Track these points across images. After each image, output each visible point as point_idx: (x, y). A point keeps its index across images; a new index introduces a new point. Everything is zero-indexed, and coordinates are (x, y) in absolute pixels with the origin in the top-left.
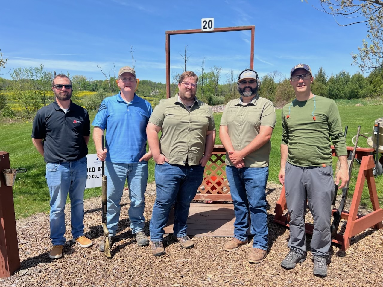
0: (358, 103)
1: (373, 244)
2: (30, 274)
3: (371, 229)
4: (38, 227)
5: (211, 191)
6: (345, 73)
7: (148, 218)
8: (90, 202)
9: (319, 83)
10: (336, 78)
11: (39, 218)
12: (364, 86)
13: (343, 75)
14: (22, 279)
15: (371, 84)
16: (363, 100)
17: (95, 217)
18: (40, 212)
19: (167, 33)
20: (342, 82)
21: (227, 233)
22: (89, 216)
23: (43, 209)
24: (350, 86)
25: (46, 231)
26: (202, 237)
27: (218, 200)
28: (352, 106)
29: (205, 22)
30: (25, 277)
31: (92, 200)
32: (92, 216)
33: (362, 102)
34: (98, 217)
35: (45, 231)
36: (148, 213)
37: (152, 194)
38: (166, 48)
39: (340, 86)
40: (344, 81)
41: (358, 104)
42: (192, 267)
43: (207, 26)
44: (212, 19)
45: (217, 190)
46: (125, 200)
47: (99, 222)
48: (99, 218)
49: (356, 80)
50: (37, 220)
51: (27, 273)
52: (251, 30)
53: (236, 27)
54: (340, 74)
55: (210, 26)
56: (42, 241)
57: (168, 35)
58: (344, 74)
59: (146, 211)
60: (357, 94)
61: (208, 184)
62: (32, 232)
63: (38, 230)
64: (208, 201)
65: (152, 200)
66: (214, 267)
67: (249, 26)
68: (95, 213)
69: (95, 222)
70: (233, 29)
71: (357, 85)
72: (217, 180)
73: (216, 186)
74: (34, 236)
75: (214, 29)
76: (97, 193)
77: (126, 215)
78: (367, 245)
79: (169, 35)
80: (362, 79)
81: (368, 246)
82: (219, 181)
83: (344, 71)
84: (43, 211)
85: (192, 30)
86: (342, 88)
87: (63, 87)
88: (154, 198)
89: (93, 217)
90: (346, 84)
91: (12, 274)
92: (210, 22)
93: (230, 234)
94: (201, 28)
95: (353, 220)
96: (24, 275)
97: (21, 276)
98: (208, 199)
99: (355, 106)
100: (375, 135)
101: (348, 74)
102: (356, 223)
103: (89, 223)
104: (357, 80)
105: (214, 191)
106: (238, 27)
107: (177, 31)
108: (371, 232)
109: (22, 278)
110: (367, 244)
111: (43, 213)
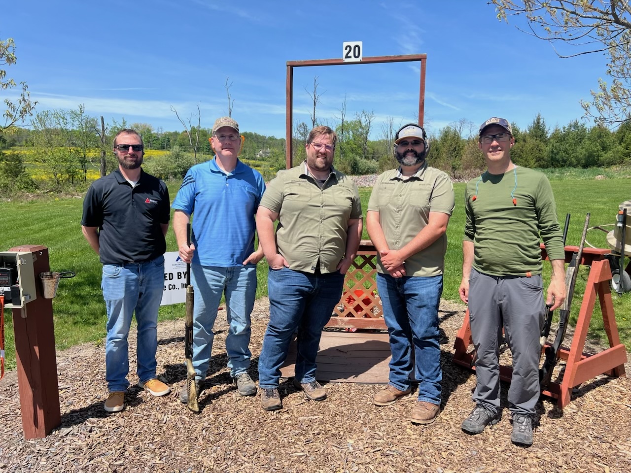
0: (599, 174)
1: (608, 399)
2: (75, 434)
3: (606, 377)
4: (85, 364)
5: (354, 313)
6: (579, 124)
7: (256, 353)
8: (163, 328)
9: (534, 141)
10: (563, 132)
11: (83, 351)
12: (610, 145)
13: (574, 128)
14: (63, 441)
15: (622, 143)
16: (607, 169)
17: (171, 351)
18: (85, 342)
19: (288, 64)
20: (574, 139)
21: (378, 378)
22: (163, 349)
23: (90, 336)
24: (586, 146)
25: (97, 370)
26: (339, 384)
27: (366, 326)
28: (590, 179)
29: (348, 48)
30: (68, 437)
31: (166, 325)
32: (166, 348)
33: (605, 172)
34: (177, 350)
35: (95, 370)
36: (255, 345)
37: (260, 316)
38: (287, 88)
39: (569, 145)
40: (577, 137)
41: (599, 176)
42: (324, 427)
43: (351, 54)
44: (360, 44)
45: (364, 312)
46: (218, 326)
47: (178, 359)
48: (178, 352)
49: (596, 137)
50: (82, 354)
51: (71, 433)
52: (420, 62)
53: (398, 56)
54: (570, 126)
55: (357, 55)
56: (91, 385)
57: (290, 67)
58: (576, 126)
59: (252, 343)
60: (598, 159)
61: (349, 302)
62: (76, 372)
63: (85, 369)
64: (349, 329)
65: (260, 325)
66: (358, 429)
67: (418, 55)
68: (171, 344)
69: (173, 358)
70: (393, 59)
71: (598, 145)
72: (364, 296)
73: (362, 305)
74: (78, 378)
75: (363, 58)
76: (174, 313)
77: (219, 349)
78: (597, 401)
79: (292, 67)
80: (606, 135)
81: (599, 403)
82: (367, 297)
83: (576, 121)
84: (90, 340)
85: (328, 60)
86: (573, 149)
87: (131, 148)
88: (263, 322)
89: (169, 350)
90: (580, 142)
91: (48, 433)
92: (357, 48)
93: (383, 381)
94: (342, 57)
95: (576, 361)
96: (67, 435)
97: (62, 437)
98: (349, 325)
99: (594, 179)
100: (620, 227)
101: (583, 125)
102: (580, 366)
103: (163, 360)
104: (598, 137)
105: (359, 313)
106: (401, 56)
107: (305, 62)
108: (605, 381)
109: (65, 439)
110: (597, 398)
111: (90, 343)
